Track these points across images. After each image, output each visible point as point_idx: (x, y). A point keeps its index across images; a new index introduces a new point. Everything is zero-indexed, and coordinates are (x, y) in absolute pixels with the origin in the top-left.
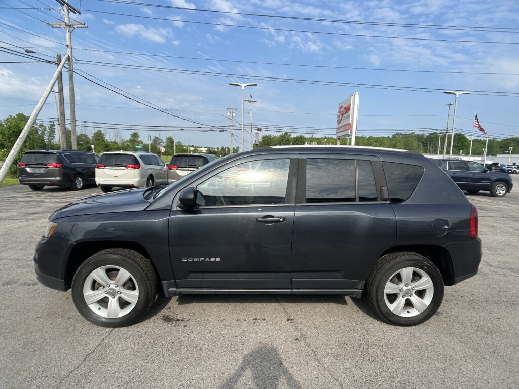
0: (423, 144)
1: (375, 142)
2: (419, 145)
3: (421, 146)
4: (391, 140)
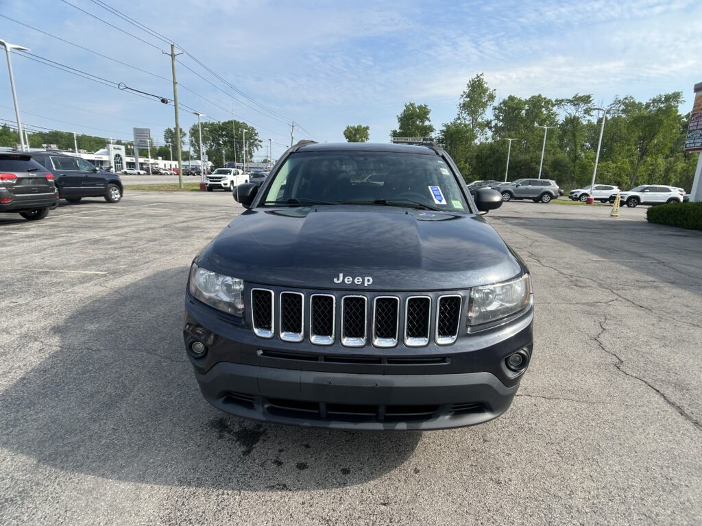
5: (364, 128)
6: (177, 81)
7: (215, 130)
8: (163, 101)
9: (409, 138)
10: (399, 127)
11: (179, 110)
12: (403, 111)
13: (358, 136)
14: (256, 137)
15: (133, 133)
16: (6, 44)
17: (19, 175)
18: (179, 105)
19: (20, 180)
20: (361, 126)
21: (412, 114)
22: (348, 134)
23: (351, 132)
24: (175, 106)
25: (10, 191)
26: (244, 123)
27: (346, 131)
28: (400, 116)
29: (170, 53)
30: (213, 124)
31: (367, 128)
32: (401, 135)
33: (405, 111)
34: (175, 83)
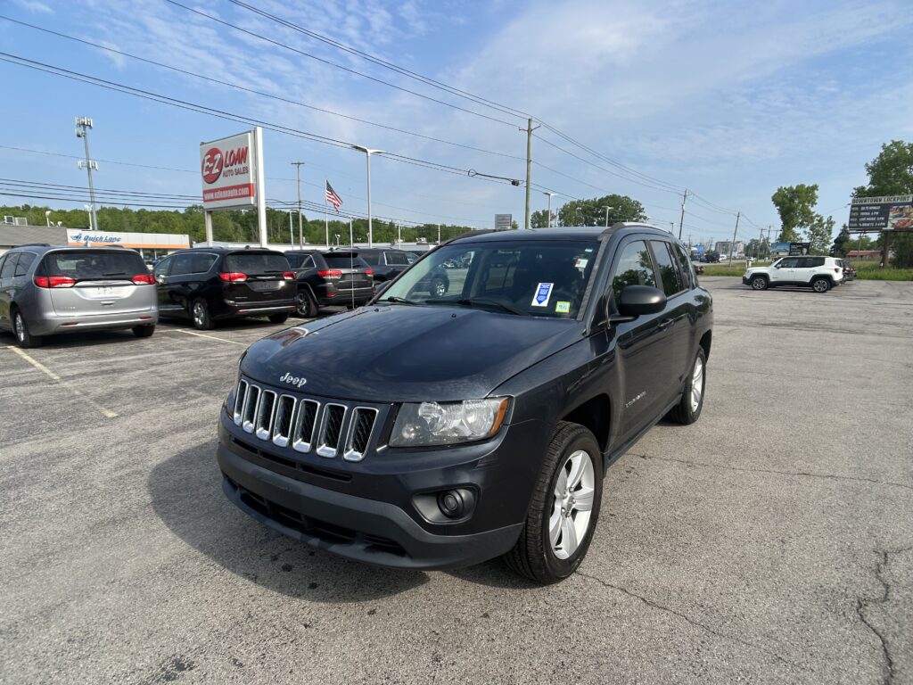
0: (243, 225)
1: (154, 220)
2: (236, 228)
3: (240, 230)
4: (184, 217)
5: (808, 187)
6: (531, 158)
7: (589, 209)
8: (514, 183)
9: (883, 198)
10: (869, 181)
11: (531, 192)
12: (878, 155)
13: (796, 201)
14: (641, 214)
15: (494, 220)
16: (368, 150)
17: (344, 271)
18: (531, 186)
19: (344, 275)
20: (802, 186)
21: (897, 159)
22: (780, 200)
23: (785, 196)
24: (527, 187)
25: (335, 286)
26: (626, 197)
27: (776, 195)
28: (870, 164)
29: (527, 129)
30: (587, 202)
31: (815, 188)
32: (871, 193)
33: (881, 155)
34: (529, 161)
